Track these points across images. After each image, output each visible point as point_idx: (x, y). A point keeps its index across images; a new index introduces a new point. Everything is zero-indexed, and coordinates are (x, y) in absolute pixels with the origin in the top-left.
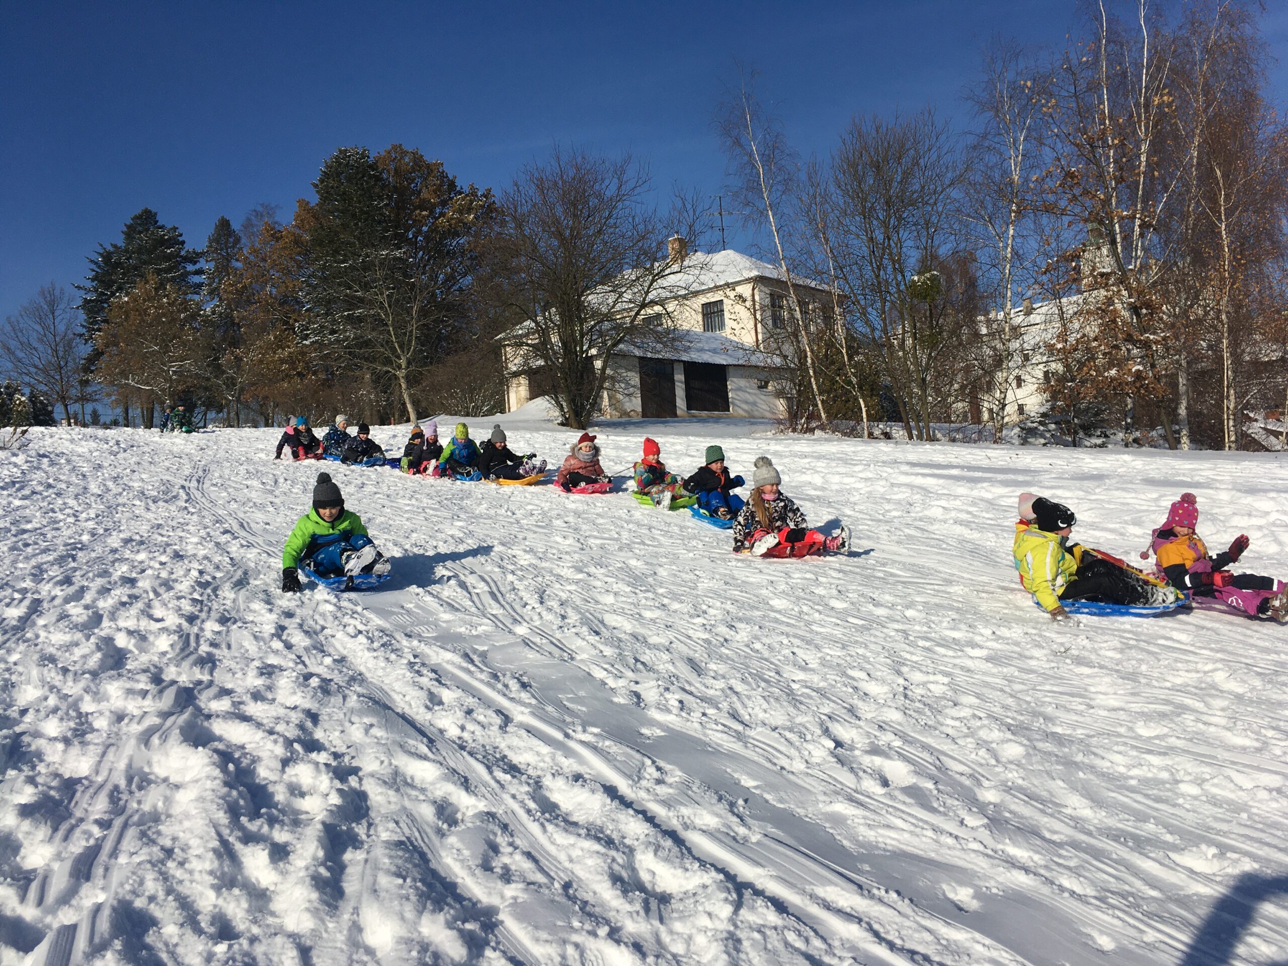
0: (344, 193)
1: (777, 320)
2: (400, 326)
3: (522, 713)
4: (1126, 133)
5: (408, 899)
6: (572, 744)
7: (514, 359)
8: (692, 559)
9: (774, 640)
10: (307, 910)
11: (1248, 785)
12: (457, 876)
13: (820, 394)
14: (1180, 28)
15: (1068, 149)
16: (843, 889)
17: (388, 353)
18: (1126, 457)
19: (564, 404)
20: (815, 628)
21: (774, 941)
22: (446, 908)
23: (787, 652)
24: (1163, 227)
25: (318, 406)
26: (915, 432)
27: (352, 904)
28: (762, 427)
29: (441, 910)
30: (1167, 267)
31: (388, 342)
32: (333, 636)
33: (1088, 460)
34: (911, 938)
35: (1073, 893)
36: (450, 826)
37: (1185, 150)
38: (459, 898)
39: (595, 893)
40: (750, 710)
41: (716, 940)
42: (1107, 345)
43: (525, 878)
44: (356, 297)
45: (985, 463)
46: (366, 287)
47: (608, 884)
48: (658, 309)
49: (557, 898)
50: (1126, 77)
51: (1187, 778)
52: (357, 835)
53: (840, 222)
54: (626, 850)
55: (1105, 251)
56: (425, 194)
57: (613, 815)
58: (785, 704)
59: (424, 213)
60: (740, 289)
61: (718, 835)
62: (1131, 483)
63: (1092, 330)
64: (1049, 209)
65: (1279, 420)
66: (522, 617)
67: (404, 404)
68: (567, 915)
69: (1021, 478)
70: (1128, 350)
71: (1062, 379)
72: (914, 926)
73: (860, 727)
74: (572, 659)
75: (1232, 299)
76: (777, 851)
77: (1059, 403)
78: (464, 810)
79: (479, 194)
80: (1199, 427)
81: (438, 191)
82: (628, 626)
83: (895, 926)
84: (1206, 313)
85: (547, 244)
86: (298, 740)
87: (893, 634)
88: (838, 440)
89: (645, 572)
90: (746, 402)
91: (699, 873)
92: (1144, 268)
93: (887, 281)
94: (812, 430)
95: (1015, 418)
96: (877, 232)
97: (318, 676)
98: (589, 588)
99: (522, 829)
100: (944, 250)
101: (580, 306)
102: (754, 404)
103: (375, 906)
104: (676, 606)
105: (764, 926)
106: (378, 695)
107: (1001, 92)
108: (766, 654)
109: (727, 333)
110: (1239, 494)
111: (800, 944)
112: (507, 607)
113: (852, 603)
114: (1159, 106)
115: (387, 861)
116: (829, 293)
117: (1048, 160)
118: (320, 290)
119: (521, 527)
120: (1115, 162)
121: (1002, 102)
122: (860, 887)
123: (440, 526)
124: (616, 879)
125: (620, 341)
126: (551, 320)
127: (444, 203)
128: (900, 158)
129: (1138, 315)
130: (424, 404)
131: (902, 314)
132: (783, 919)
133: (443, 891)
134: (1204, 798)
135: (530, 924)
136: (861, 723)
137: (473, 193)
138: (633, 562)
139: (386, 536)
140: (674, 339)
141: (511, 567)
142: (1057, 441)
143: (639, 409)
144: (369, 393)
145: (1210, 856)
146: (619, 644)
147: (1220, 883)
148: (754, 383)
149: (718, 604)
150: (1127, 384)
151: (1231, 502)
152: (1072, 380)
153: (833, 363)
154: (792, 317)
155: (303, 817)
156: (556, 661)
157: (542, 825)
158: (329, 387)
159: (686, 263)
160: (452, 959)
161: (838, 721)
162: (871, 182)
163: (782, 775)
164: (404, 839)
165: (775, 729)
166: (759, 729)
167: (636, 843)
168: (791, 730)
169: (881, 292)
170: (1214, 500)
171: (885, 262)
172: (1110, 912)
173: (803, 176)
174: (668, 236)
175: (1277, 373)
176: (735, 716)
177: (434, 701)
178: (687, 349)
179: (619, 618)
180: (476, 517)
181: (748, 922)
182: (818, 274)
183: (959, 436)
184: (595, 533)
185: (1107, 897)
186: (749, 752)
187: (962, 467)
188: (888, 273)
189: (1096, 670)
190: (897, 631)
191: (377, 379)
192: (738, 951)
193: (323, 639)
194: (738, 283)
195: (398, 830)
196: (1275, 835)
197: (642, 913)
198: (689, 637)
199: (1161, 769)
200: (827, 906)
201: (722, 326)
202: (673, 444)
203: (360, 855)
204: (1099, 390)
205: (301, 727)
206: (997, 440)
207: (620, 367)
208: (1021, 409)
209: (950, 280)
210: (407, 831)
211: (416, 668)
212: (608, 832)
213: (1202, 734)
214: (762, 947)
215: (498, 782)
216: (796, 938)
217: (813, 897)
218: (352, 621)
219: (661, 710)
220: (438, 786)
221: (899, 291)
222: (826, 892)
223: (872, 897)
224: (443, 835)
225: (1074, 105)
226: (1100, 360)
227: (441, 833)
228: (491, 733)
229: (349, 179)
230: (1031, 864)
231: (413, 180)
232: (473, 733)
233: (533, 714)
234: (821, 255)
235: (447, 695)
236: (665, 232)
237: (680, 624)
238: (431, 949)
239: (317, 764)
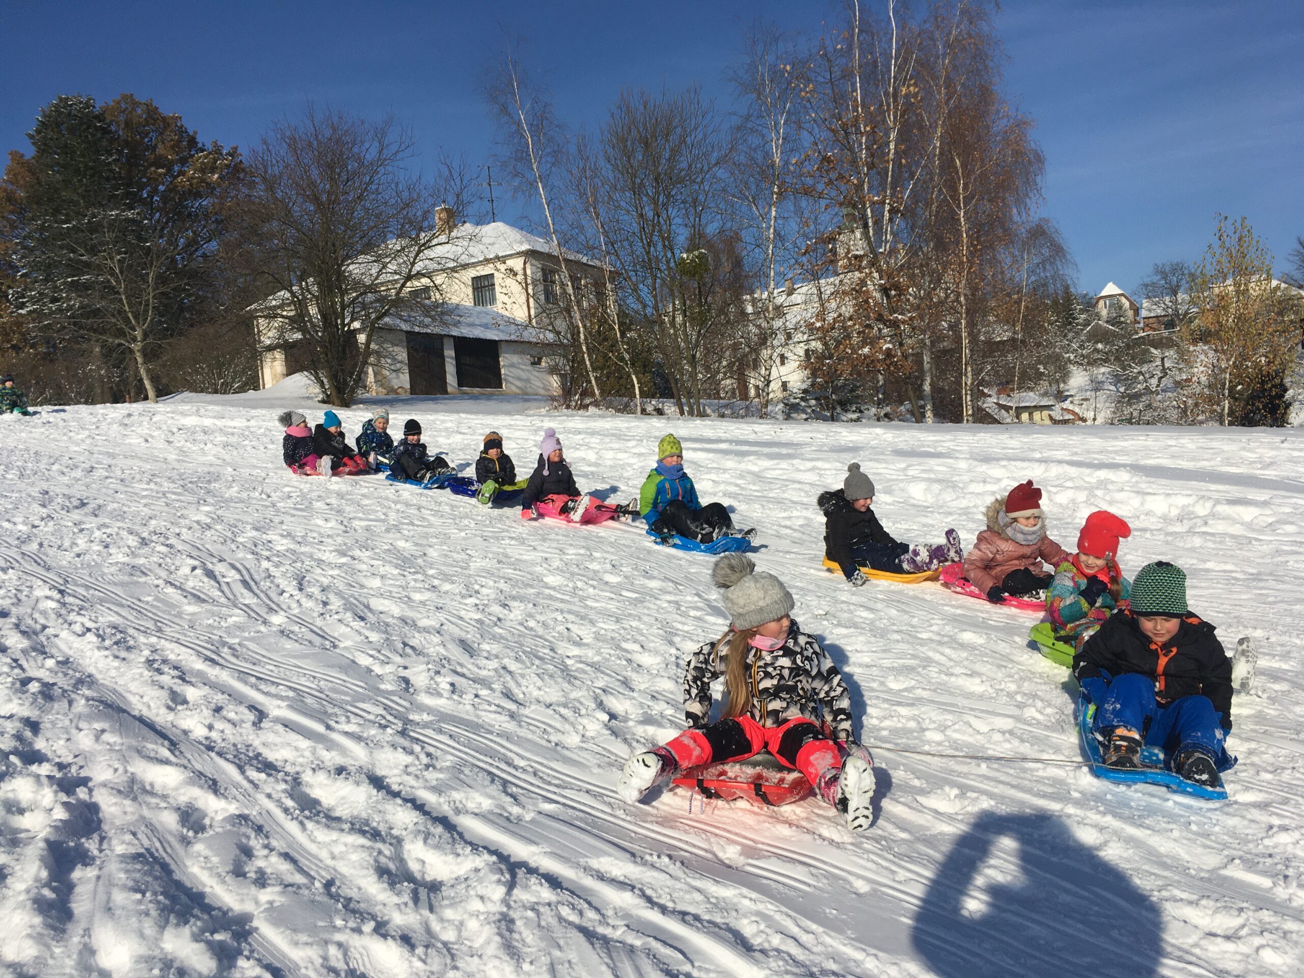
0: (66, 146)
1: (549, 294)
2: (134, 295)
3: (279, 707)
4: (876, 122)
5: (147, 914)
6: (334, 736)
7: (268, 333)
8: (464, 539)
9: (548, 617)
10: (29, 936)
11: (984, 728)
12: (204, 885)
13: (594, 370)
14: (925, 22)
15: (825, 134)
16: (616, 858)
17: (121, 324)
18: (878, 431)
19: (325, 381)
20: (589, 603)
21: (548, 917)
22: (192, 920)
23: (561, 628)
24: (909, 213)
25: (37, 383)
26: (686, 408)
27: (83, 925)
28: (535, 404)
29: (186, 922)
30: (913, 252)
31: (121, 312)
32: (56, 636)
33: (844, 434)
34: (682, 899)
35: (832, 842)
36: (196, 832)
37: (930, 140)
38: (208, 909)
39: (360, 889)
40: (524, 689)
41: (489, 923)
42: (860, 324)
43: (282, 880)
44: (82, 261)
45: (752, 437)
46: (93, 251)
47: (374, 878)
48: (425, 281)
49: (317, 898)
50: (876, 67)
51: (932, 726)
52: (88, 850)
53: (610, 197)
54: (394, 841)
55: (858, 234)
56: (161, 150)
57: (379, 807)
58: (560, 680)
59: (160, 170)
60: (510, 263)
61: (492, 817)
62: (882, 454)
63: (848, 309)
64: (807, 192)
65: (1009, 396)
66: (278, 605)
67: (141, 380)
68: (329, 914)
69: (784, 451)
70: (880, 330)
71: (821, 358)
72: (686, 887)
73: (634, 698)
74: (335, 646)
75: (969, 282)
76: (550, 827)
77: (819, 380)
78: (213, 815)
79: (224, 152)
80: (942, 402)
81: (176, 147)
82: (395, 609)
83: (667, 890)
84: (947, 296)
85: (302, 209)
86: (15, 752)
87: (665, 605)
88: (612, 416)
89: (414, 553)
90: (519, 379)
91: (471, 857)
92: (893, 252)
93: (657, 257)
94: (586, 407)
95: (780, 394)
96: (647, 208)
97: (38, 680)
98: (354, 571)
99: (279, 830)
100: (711, 229)
101: (340, 275)
102: (528, 381)
103: (110, 925)
104: (447, 587)
105: (537, 903)
106: (111, 698)
107: (763, 75)
108: (540, 631)
109: (498, 307)
110: (976, 463)
111: (574, 918)
112: (262, 595)
113: (626, 577)
114: (907, 96)
115: (122, 875)
116: (601, 269)
117: (806, 145)
118: (38, 253)
119: (278, 511)
120: (867, 148)
121: (763, 84)
122: (633, 855)
123: (184, 512)
124: (382, 872)
125: (385, 314)
126: (308, 290)
127: (183, 161)
128: (667, 135)
129: (888, 297)
130: (164, 381)
131: (672, 291)
132: (558, 894)
133: (189, 902)
134: (947, 744)
135: (288, 928)
136: (635, 694)
137: (218, 151)
138: (401, 544)
139: (120, 524)
140: (442, 313)
141: (267, 553)
142: (817, 416)
143: (408, 386)
144: (99, 368)
145: (952, 797)
146: (384, 628)
147: (961, 821)
148: (527, 359)
149: (491, 583)
150: (879, 361)
151: (969, 471)
152: (830, 358)
153: (606, 339)
154: (564, 292)
155: (22, 835)
156: (316, 650)
157: (302, 823)
158: (51, 361)
159: (453, 234)
160: (200, 974)
161: (612, 694)
162: (641, 158)
163: (556, 752)
164: (142, 851)
165: (549, 706)
166: (533, 707)
167: (404, 833)
168: (565, 706)
169: (651, 269)
170: (955, 469)
171: (655, 238)
172: (865, 856)
173: (573, 149)
174: (434, 205)
175: (1008, 352)
176: (508, 695)
177: (177, 700)
178: (457, 324)
179: (386, 602)
180: (226, 501)
181: (521, 901)
182: (590, 249)
183: (728, 412)
184: (360, 515)
185: (862, 843)
186: (524, 730)
187: (730, 442)
188: (658, 249)
189: (852, 630)
190: (669, 602)
191: (108, 352)
192: (511, 931)
193: (43, 639)
194: (511, 256)
195: (136, 842)
196: (1008, 774)
197: (411, 904)
198: (461, 618)
199: (909, 719)
200: (601, 877)
201: (493, 300)
202: (443, 422)
203: (91, 872)
204: (854, 367)
205: (18, 737)
206: (763, 415)
207: (386, 341)
208: (784, 385)
209: (717, 260)
210: (146, 843)
211: (156, 666)
212: (375, 824)
213: (945, 684)
214: (535, 925)
215: (251, 782)
216: (570, 912)
217: (587, 869)
218: (79, 619)
219: (431, 694)
220: (182, 791)
221: (669, 268)
222: (600, 863)
223: (644, 863)
224: (189, 843)
225: (829, 91)
226: (855, 339)
227: (186, 842)
228: (243, 731)
229: (71, 130)
230: (794, 817)
231: (147, 134)
232: (222, 732)
233: (290, 707)
234: (593, 230)
235: (192, 693)
236: (431, 201)
237: (451, 604)
238: (175, 965)
239: (37, 777)
